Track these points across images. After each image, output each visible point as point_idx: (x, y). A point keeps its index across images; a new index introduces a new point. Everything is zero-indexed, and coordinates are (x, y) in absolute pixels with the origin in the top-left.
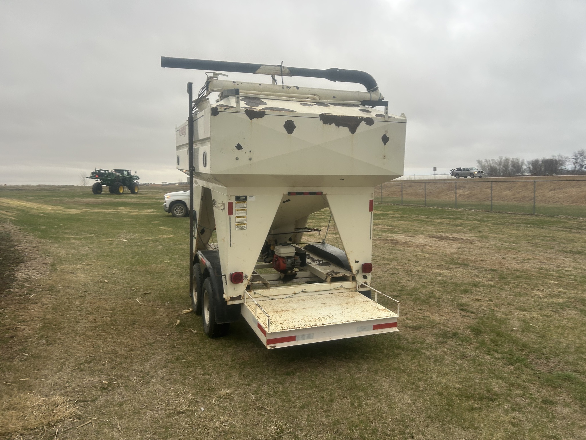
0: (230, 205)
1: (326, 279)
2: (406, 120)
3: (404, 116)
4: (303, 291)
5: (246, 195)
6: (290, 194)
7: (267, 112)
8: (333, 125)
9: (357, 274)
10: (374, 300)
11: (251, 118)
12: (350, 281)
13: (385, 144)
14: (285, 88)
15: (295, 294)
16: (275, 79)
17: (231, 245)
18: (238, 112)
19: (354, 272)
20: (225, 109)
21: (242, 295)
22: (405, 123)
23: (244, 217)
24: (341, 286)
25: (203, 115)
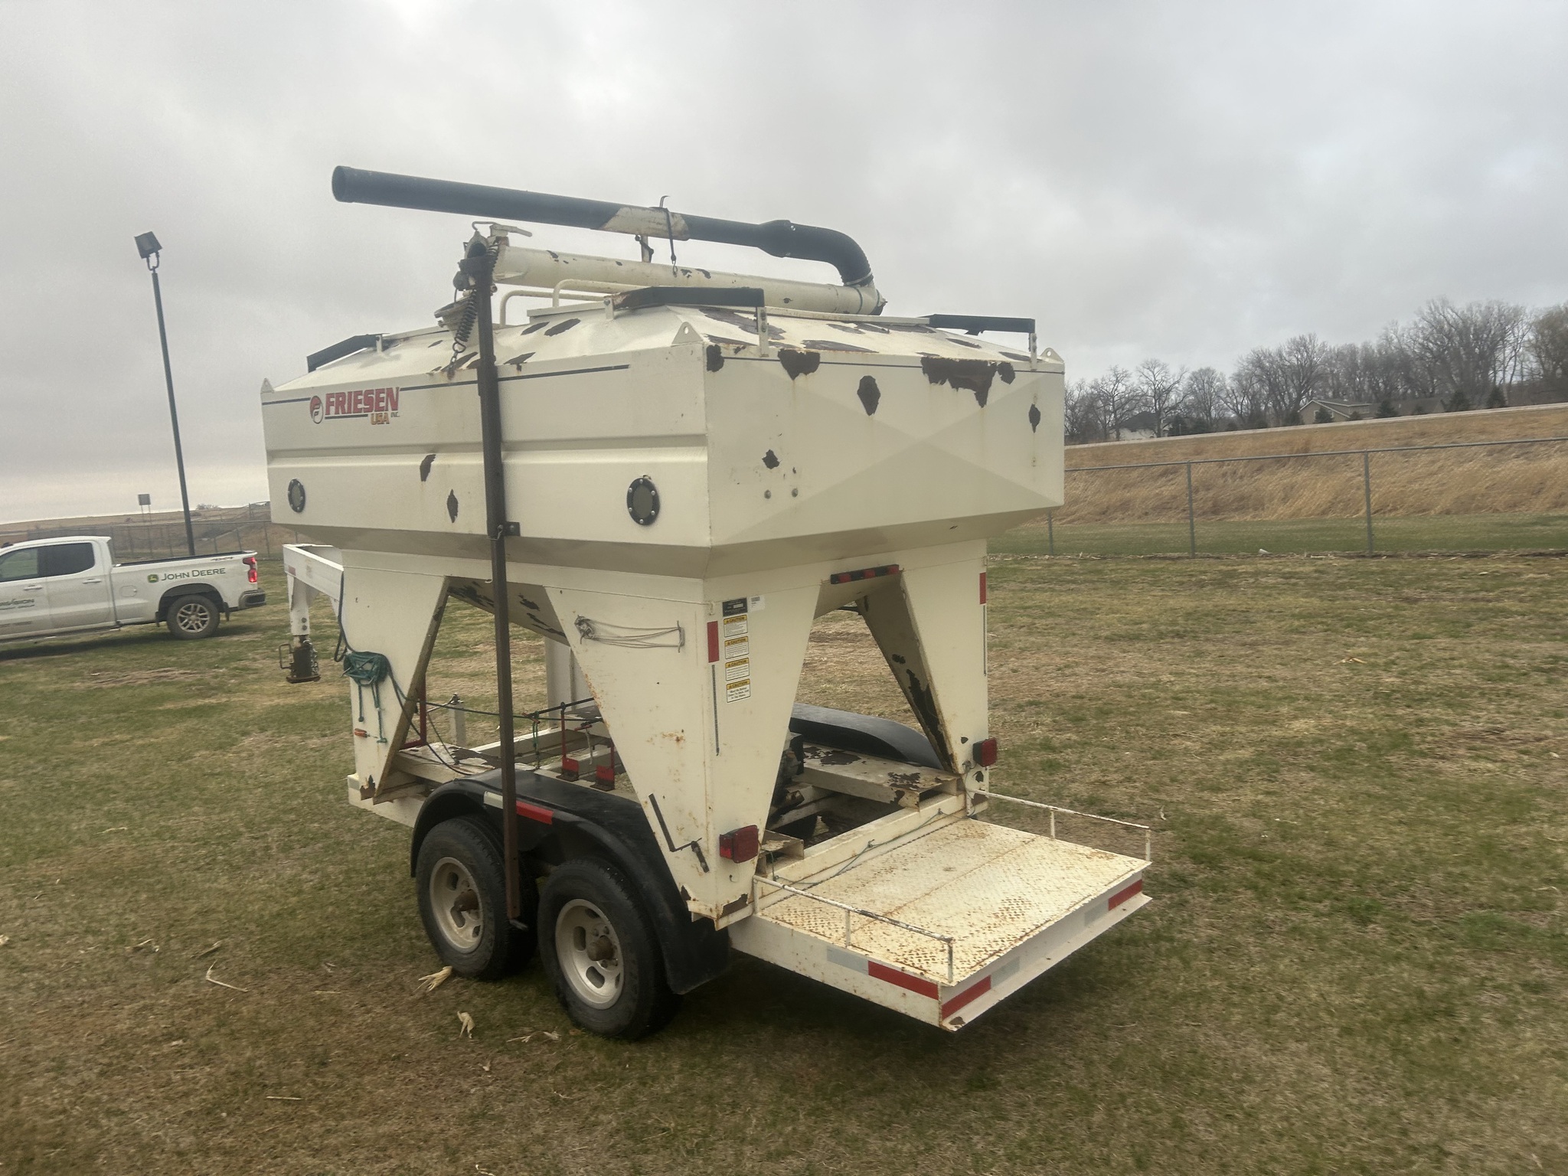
0: (712, 629)
1: (897, 800)
2: (1063, 366)
3: (1055, 356)
4: (869, 846)
5: (743, 596)
6: (835, 579)
7: (825, 355)
8: (947, 384)
9: (967, 772)
10: (1049, 836)
11: (793, 375)
12: (950, 794)
13: (1035, 429)
15: (856, 856)
17: (718, 750)
18: (764, 358)
19: (961, 769)
20: (737, 351)
21: (748, 892)
22: (1063, 373)
23: (744, 661)
24: (940, 813)
25: (626, 367)
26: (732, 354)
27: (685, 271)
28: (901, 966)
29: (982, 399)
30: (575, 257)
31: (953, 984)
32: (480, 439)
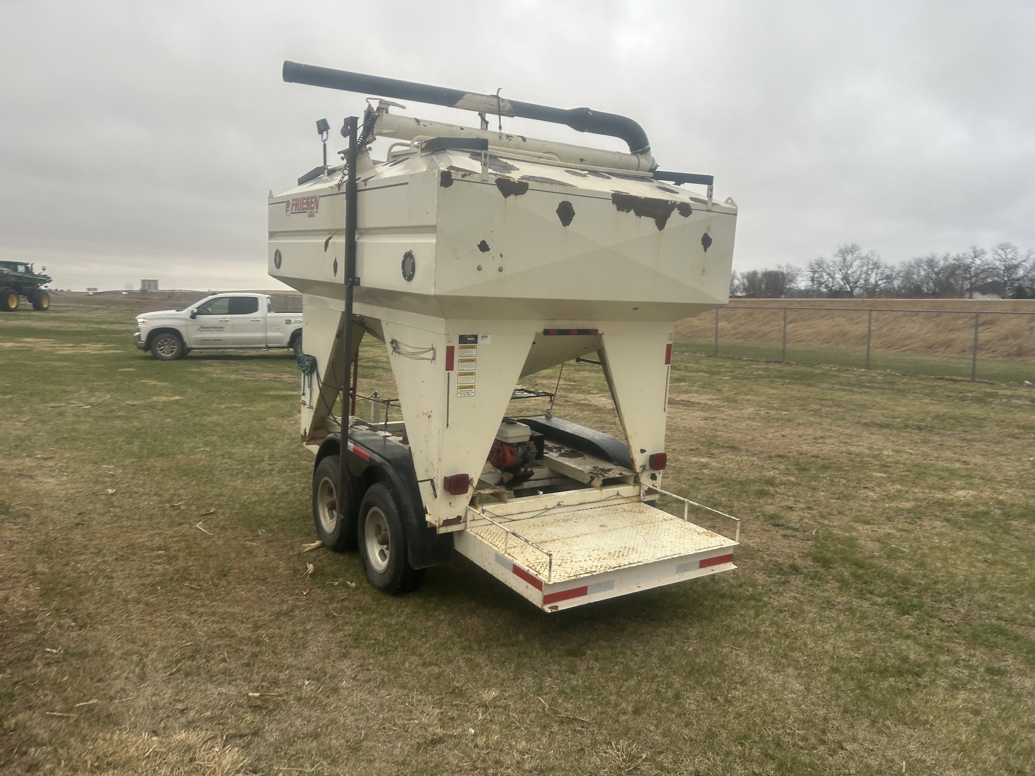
0: (450, 351)
1: (591, 481)
2: (736, 210)
3: (733, 203)
4: (558, 505)
5: (475, 334)
6: (547, 332)
7: (532, 185)
8: (632, 212)
9: (643, 472)
10: (682, 517)
11: (506, 195)
12: (629, 484)
13: (705, 250)
14: (504, 137)
15: (547, 509)
16: (487, 119)
17: (448, 425)
18: (484, 182)
19: (638, 470)
20: (464, 176)
21: (462, 514)
22: (736, 215)
23: (472, 374)
24: (618, 494)
25: (407, 183)
26: (460, 177)
27: (508, 136)
28: (527, 568)
29: (661, 225)
30: (431, 123)
31: (550, 583)
32: (344, 227)
